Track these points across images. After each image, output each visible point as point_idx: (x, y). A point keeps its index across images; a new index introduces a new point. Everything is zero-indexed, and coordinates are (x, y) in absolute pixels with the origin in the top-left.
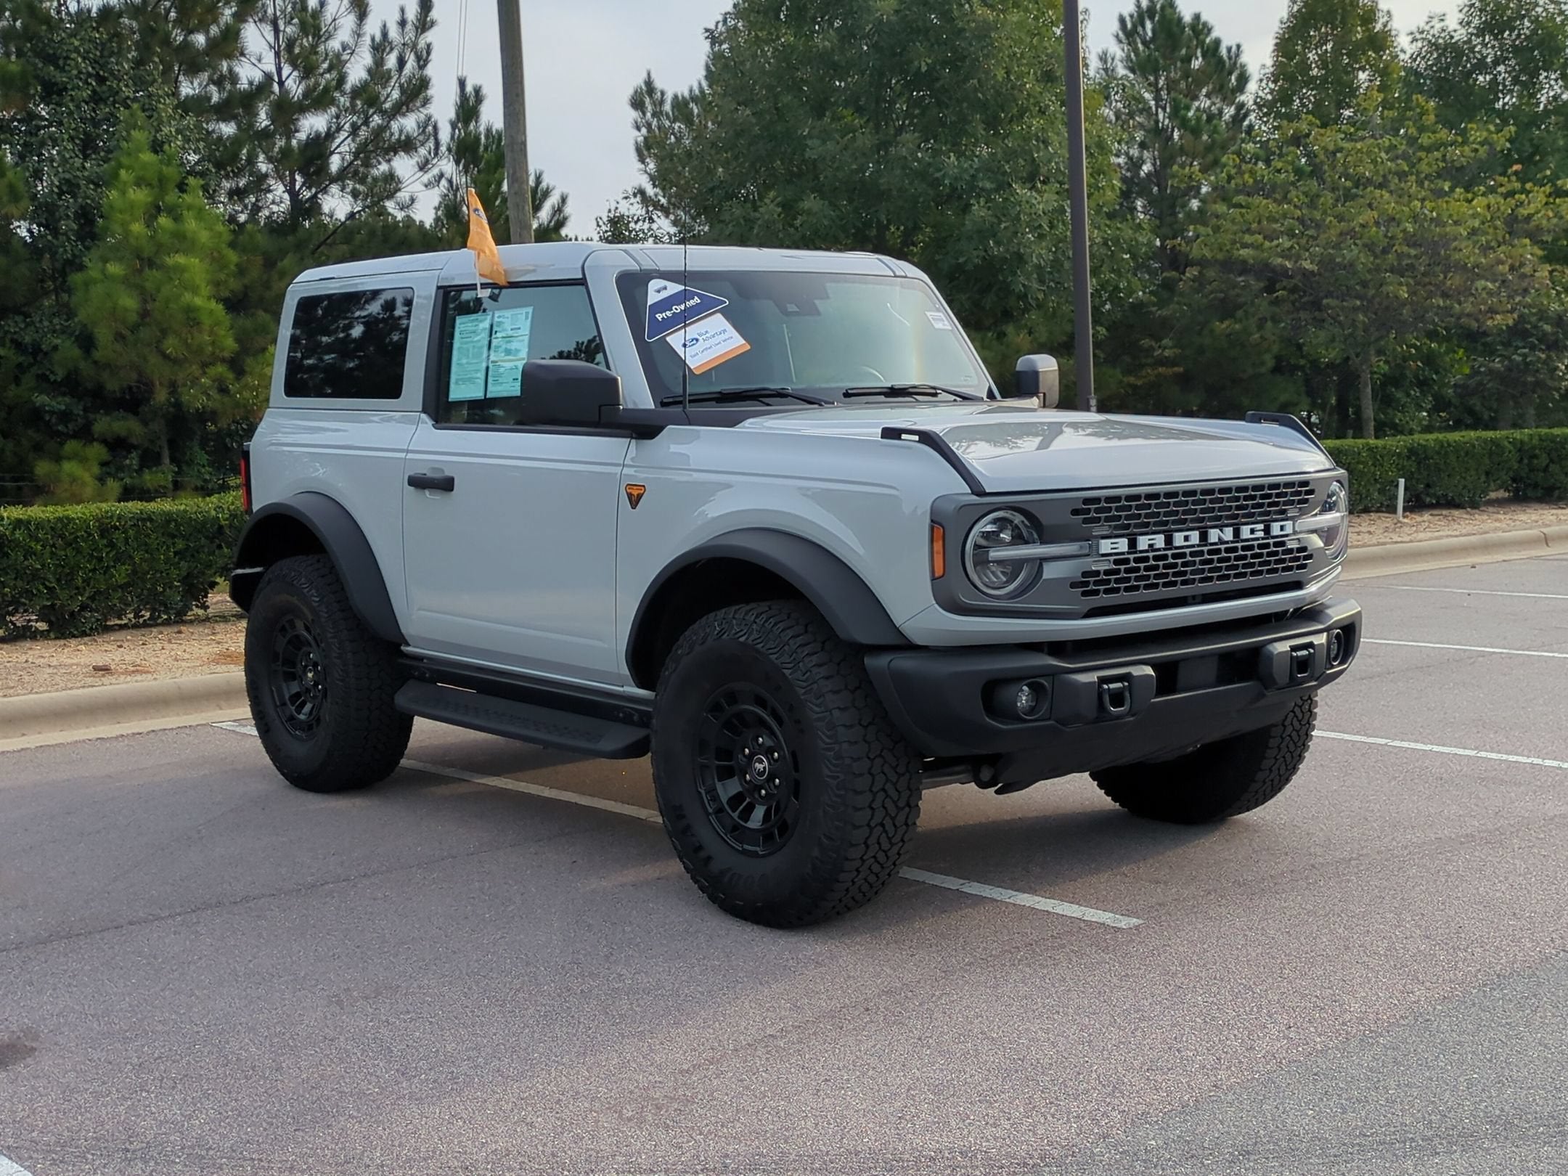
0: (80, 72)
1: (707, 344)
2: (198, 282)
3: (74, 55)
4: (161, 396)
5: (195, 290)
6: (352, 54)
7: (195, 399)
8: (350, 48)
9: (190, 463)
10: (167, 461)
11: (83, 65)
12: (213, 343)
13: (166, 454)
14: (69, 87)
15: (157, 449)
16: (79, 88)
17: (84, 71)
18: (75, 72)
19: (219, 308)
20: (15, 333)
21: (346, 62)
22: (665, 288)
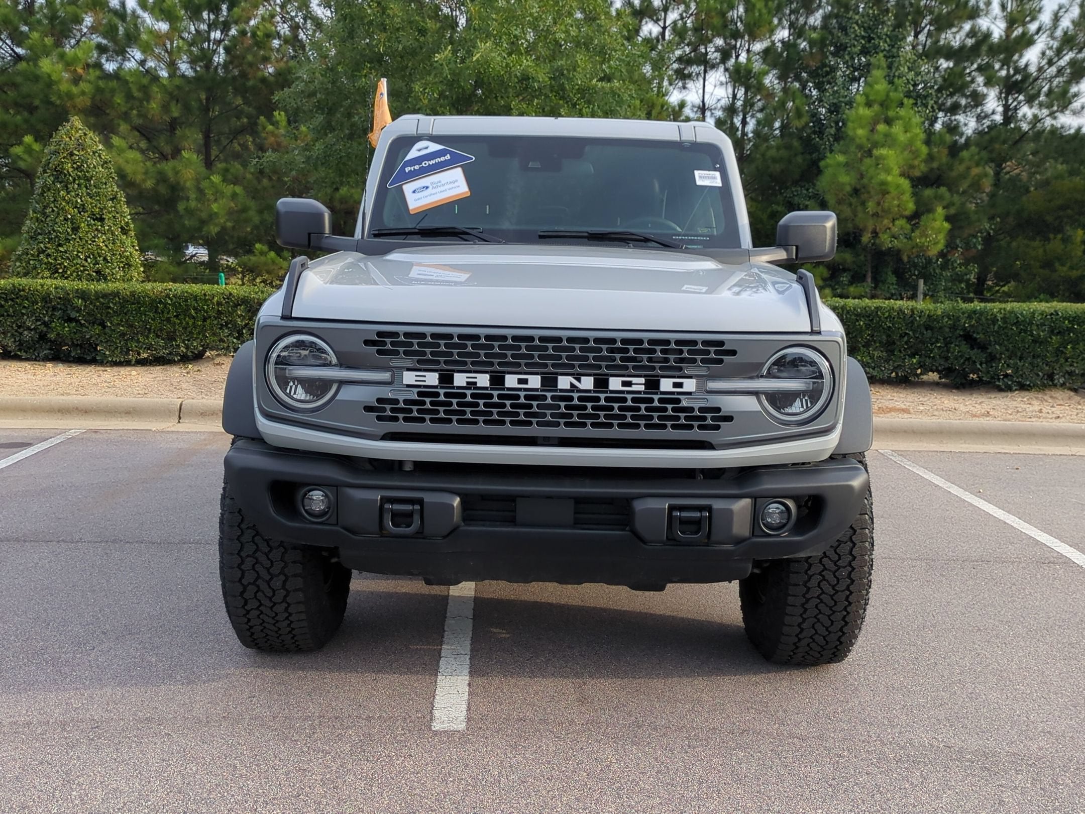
0: (857, 36)
1: (434, 191)
2: (892, 165)
3: (854, 25)
4: (866, 238)
5: (888, 171)
6: (1066, 12)
7: (885, 241)
8: (1065, 7)
9: (884, 282)
10: (869, 280)
11: (859, 31)
12: (899, 206)
13: (869, 275)
14: (848, 45)
15: (864, 272)
16: (854, 46)
17: (859, 34)
18: (853, 36)
19: (905, 184)
20: (790, 197)
21: (1061, 17)
22: (427, 148)
